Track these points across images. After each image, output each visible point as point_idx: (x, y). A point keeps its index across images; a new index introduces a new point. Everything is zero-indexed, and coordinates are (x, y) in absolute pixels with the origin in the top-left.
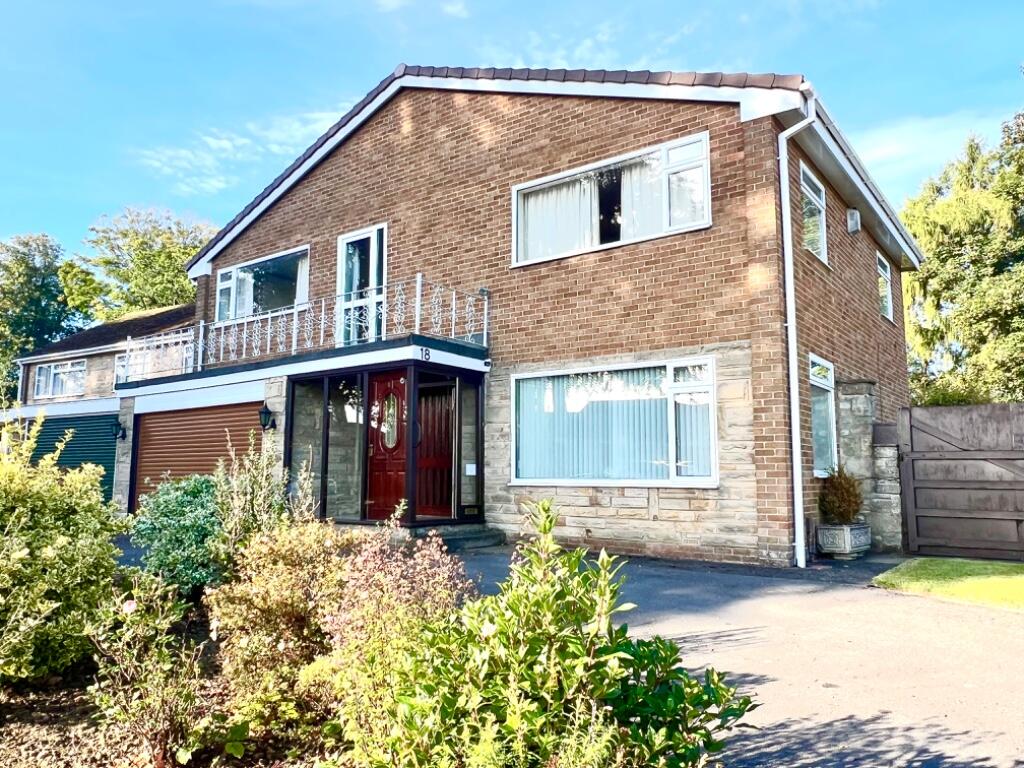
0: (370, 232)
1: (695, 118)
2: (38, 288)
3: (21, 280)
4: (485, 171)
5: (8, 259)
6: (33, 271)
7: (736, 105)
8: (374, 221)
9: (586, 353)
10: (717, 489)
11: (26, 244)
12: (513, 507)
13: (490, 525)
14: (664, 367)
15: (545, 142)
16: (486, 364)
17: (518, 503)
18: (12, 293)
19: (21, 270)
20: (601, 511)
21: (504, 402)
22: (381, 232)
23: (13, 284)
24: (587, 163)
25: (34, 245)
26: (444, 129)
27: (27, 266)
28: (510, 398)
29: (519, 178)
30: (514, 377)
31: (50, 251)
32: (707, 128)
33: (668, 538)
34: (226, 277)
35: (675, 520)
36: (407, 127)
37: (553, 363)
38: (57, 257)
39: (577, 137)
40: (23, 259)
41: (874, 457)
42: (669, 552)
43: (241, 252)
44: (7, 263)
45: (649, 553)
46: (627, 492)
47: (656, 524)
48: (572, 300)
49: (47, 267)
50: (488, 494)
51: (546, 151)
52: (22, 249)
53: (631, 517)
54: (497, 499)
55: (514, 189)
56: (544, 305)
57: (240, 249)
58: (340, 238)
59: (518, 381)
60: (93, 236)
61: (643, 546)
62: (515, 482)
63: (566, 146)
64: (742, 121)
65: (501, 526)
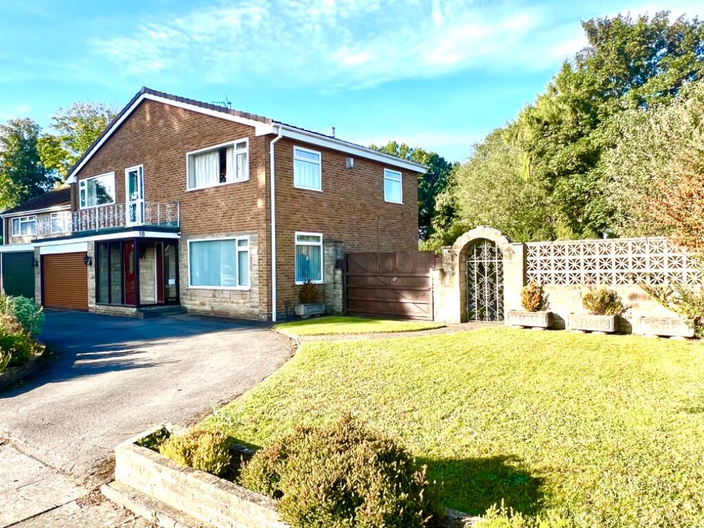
0: (137, 168)
1: (244, 131)
2: (27, 154)
3: (16, 149)
4: (176, 144)
5: (6, 135)
6: (22, 143)
7: (254, 128)
8: (138, 163)
9: (211, 232)
10: (250, 290)
11: (17, 125)
12: (189, 297)
13: (182, 305)
14: (235, 240)
15: (196, 133)
16: (179, 235)
17: (191, 296)
18: (12, 157)
19: (15, 142)
20: (217, 300)
21: (185, 252)
22: (141, 168)
23: (11, 151)
24: (210, 146)
25: (22, 126)
26: (162, 121)
27: (19, 140)
28: (187, 250)
29: (189, 150)
30: (189, 241)
31: (32, 129)
32: (247, 136)
33: (236, 311)
34: (83, 184)
35: (237, 303)
36: (148, 118)
37: (201, 236)
38: (37, 133)
39: (207, 133)
40: (17, 136)
41: (335, 274)
42: (236, 316)
43: (88, 172)
44: (6, 138)
45: (230, 316)
46: (224, 292)
47: (233, 305)
48: (207, 208)
49: (31, 140)
50: (181, 292)
51: (197, 138)
52: (14, 128)
53: (225, 302)
54: (184, 294)
55: (187, 154)
56: (198, 210)
57: (88, 170)
58: (126, 169)
59: (191, 243)
60: (55, 122)
61: (228, 313)
62: (190, 287)
63: (204, 137)
64: (256, 135)
65: (186, 306)
